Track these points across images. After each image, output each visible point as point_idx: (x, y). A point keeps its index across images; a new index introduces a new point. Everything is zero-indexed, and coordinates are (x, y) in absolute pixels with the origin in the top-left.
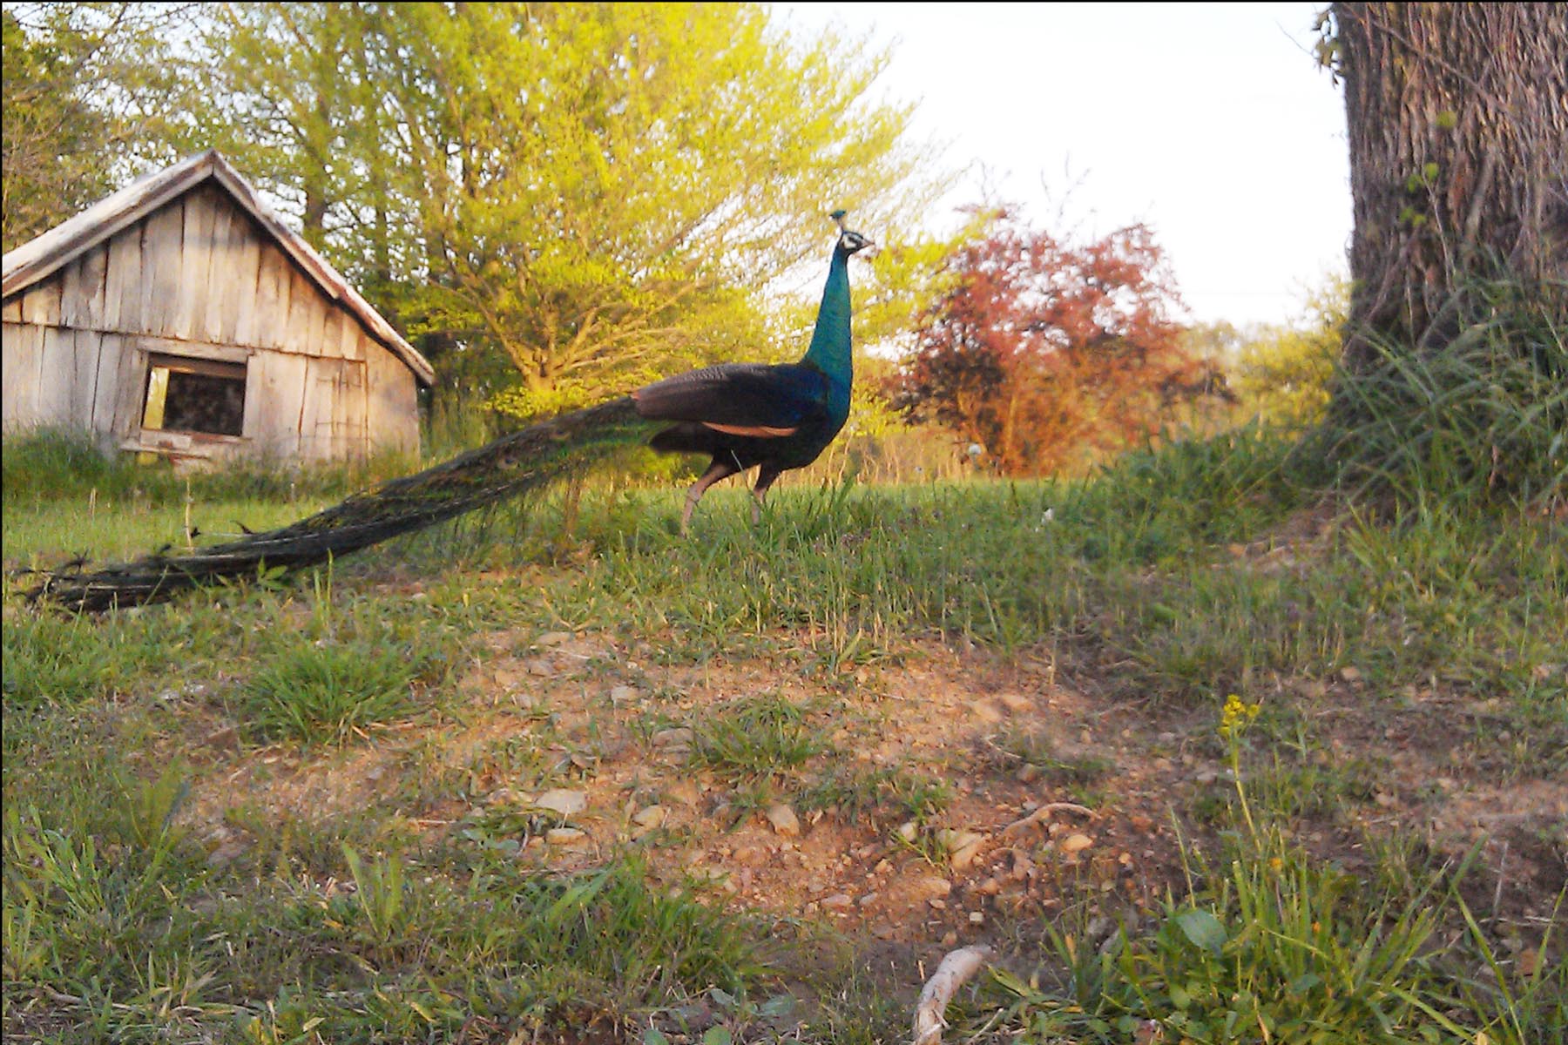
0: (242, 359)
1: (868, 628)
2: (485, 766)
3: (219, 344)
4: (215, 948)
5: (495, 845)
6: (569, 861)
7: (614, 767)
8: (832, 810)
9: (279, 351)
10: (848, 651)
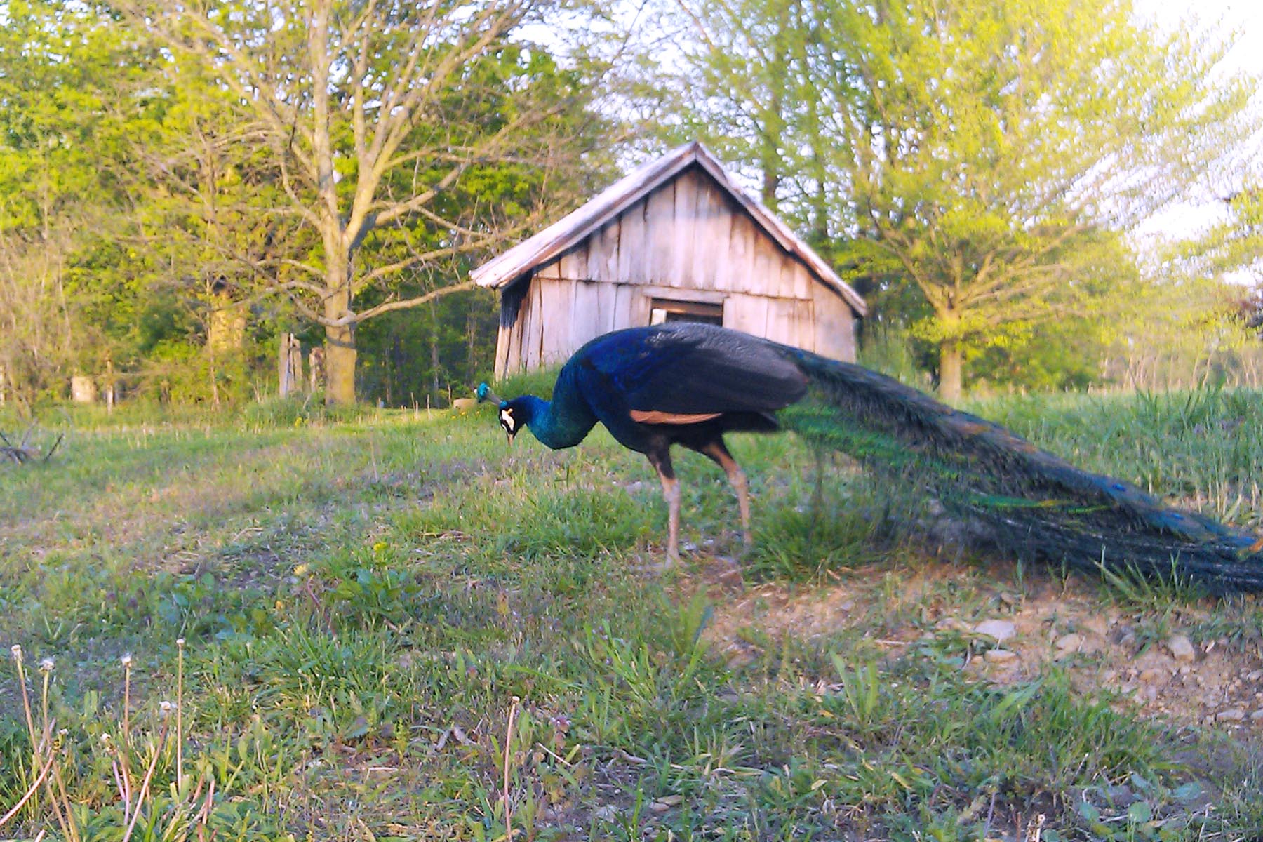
0: (719, 301)
1: (1247, 495)
2: (932, 601)
3: (703, 290)
4: (740, 728)
5: (946, 661)
6: (1004, 676)
7: (1037, 603)
8: (1223, 641)
9: (746, 293)
10: (1231, 514)
